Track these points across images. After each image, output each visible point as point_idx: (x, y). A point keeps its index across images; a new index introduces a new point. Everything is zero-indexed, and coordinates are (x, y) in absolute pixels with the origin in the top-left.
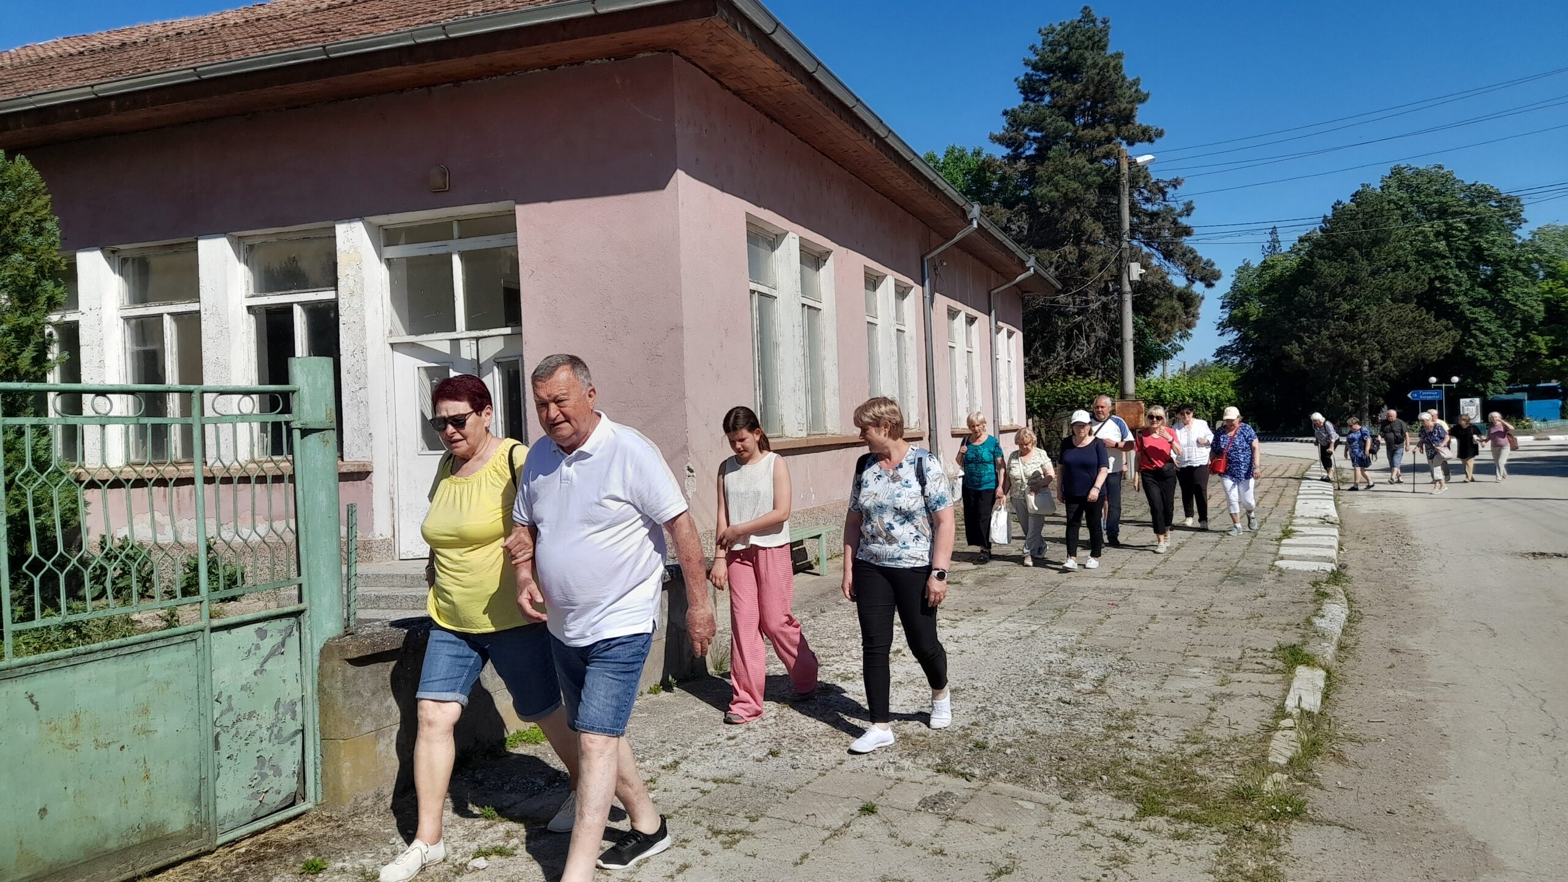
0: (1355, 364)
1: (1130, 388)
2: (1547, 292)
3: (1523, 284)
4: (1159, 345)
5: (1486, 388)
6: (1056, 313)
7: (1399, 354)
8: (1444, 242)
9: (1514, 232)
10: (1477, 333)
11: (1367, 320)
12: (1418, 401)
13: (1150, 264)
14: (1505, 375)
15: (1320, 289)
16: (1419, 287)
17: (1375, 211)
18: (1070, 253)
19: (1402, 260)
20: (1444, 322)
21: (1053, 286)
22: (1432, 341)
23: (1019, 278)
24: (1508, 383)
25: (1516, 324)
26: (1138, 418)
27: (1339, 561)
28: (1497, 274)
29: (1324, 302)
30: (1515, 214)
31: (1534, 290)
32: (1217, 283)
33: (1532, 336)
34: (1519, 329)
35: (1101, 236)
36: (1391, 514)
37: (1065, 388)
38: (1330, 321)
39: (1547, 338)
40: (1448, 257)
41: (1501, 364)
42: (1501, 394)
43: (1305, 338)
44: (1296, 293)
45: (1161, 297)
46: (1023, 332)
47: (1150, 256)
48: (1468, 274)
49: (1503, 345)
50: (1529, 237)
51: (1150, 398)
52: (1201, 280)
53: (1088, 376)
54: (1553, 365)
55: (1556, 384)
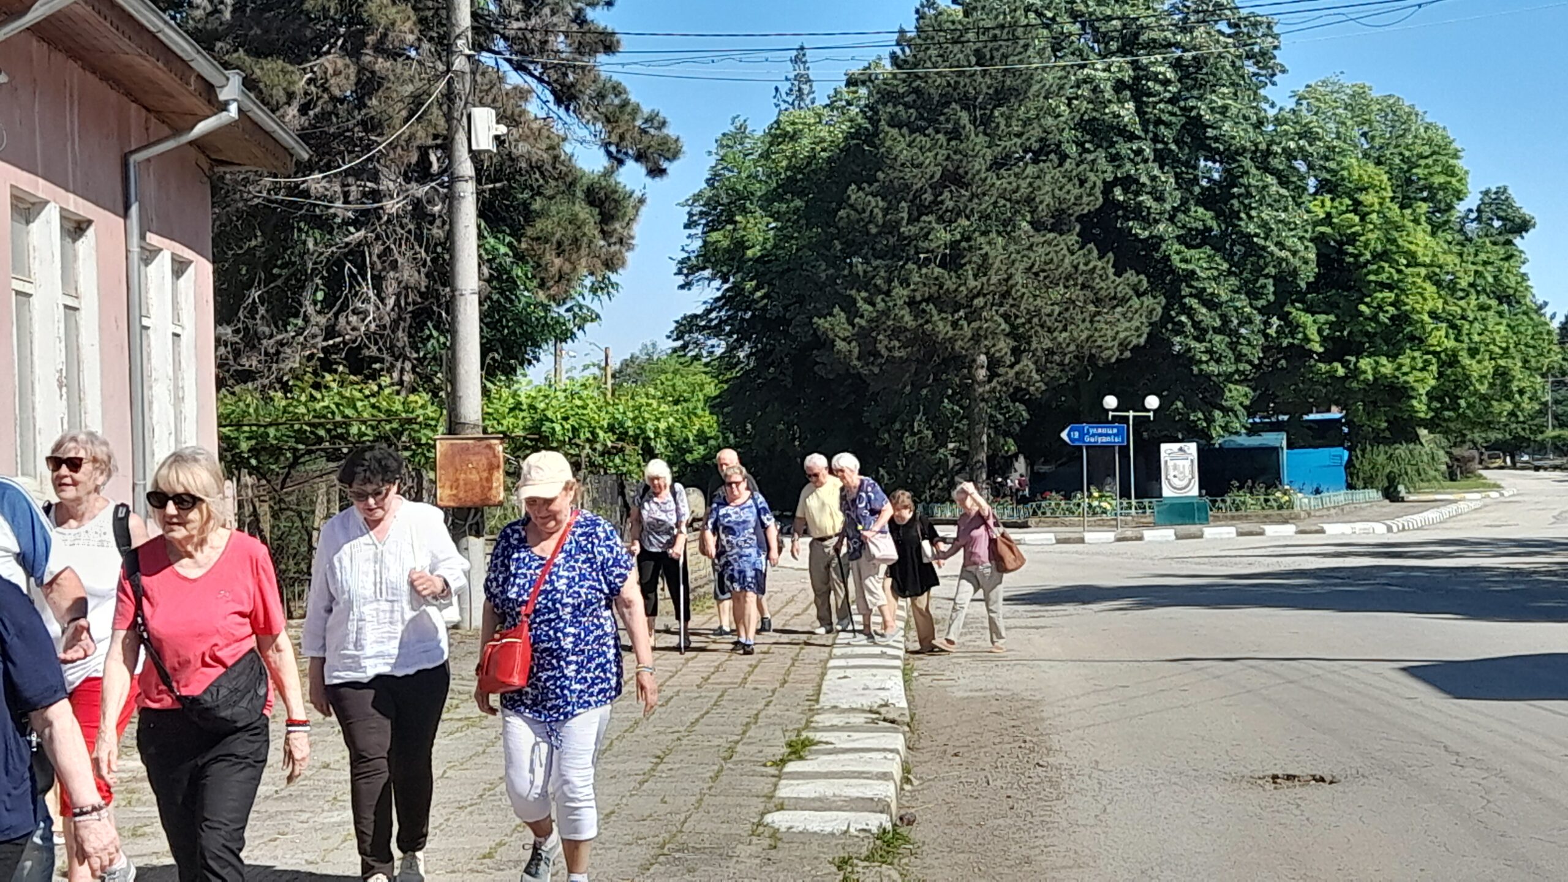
0: (961, 363)
1: (472, 406)
2: (1322, 223)
3: (1277, 203)
4: (546, 309)
5: (1210, 420)
6: (303, 218)
7: (1047, 344)
8: (1131, 105)
9: (1262, 92)
10: (1194, 303)
11: (983, 269)
12: (1080, 448)
13: (523, 112)
14: (1246, 395)
15: (891, 194)
16: (1085, 199)
17: (1002, 27)
18: (337, 73)
19: (1054, 138)
20: (1131, 276)
21: (289, 152)
22: (1109, 318)
23: (202, 128)
24: (1251, 411)
25: (1264, 286)
26: (489, 480)
27: (899, 808)
28: (1231, 178)
29: (898, 223)
30: (1263, 53)
31: (1299, 217)
32: (672, 167)
33: (1294, 312)
34: (1272, 298)
35: (411, 38)
36: (1013, 697)
37: (318, 406)
38: (910, 265)
39: (1322, 318)
40: (1139, 138)
41: (1237, 371)
42: (1237, 433)
43: (860, 303)
44: (842, 201)
45: (549, 192)
46: (214, 262)
47: (523, 94)
48: (1177, 176)
49: (1243, 331)
50: (1291, 104)
51: (519, 432)
52: (639, 157)
53: (374, 376)
54: (1332, 374)
55: (1337, 416)
